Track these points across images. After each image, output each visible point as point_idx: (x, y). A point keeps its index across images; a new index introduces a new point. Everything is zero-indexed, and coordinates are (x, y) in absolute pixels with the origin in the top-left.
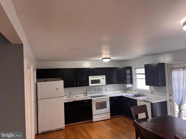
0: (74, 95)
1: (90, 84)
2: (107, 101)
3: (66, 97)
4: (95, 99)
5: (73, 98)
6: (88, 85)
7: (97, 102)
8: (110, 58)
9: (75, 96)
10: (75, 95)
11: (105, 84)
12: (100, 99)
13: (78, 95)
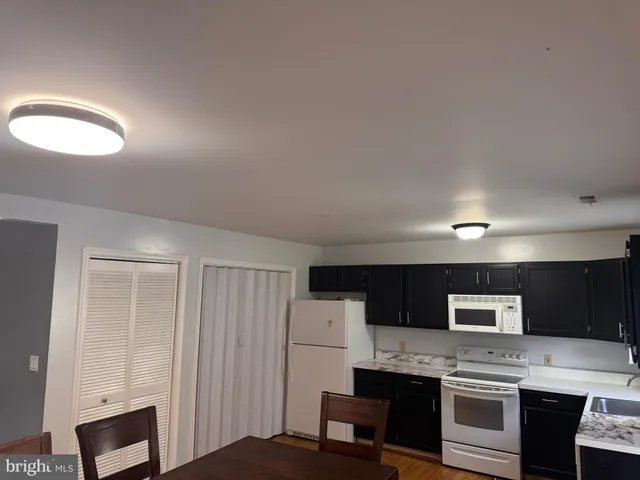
0: (412, 356)
1: (453, 325)
2: (504, 401)
3: (389, 355)
4: (450, 382)
5: (411, 365)
6: (445, 326)
7: (463, 395)
8: (486, 226)
9: (417, 358)
10: (416, 354)
11: (520, 332)
12: (475, 387)
13: (427, 359)
